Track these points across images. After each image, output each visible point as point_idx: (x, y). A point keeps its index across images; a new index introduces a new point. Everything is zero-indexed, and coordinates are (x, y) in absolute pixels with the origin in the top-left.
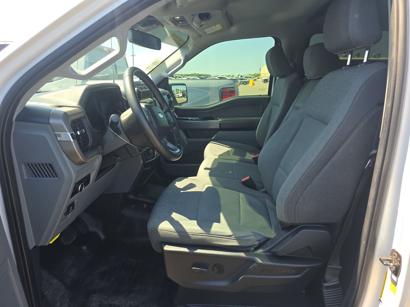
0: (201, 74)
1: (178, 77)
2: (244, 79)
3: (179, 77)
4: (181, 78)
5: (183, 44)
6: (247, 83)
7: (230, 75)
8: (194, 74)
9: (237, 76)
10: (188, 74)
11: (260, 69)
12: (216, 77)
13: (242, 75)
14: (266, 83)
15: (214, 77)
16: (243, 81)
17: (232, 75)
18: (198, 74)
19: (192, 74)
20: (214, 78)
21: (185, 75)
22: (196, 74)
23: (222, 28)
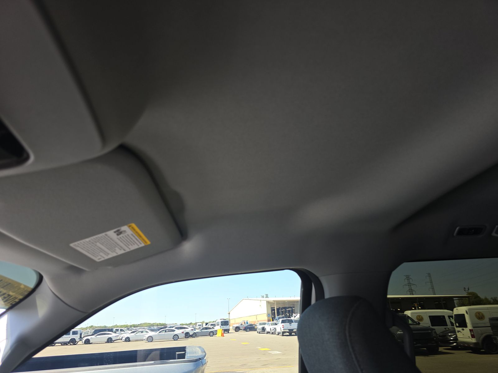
0: (154, 323)
1: (119, 330)
2: (210, 328)
3: (121, 330)
4: (124, 332)
5: (21, 297)
6: (214, 333)
7: (192, 323)
8: (144, 324)
9: (201, 324)
10: (135, 324)
11: (229, 314)
12: (173, 327)
13: (207, 322)
14: (238, 331)
15: (170, 328)
16: (209, 331)
17: (195, 322)
18: (149, 323)
19: (141, 324)
20: (170, 330)
21: (131, 326)
22: (147, 323)
23: (149, 243)
